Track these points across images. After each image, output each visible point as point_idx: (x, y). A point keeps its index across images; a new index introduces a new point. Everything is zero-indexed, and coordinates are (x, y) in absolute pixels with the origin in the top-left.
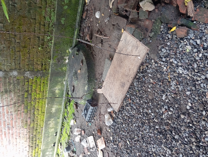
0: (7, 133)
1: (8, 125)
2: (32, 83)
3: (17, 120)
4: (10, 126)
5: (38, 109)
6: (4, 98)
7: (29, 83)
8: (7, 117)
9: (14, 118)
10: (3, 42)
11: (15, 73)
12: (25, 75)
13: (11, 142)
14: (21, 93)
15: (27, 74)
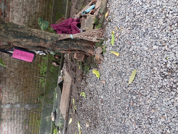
2: (30, 113)
6: (10, 124)
7: (27, 113)
10: (12, 84)
11: (18, 105)
12: (25, 107)
14: (22, 121)
15: (27, 106)
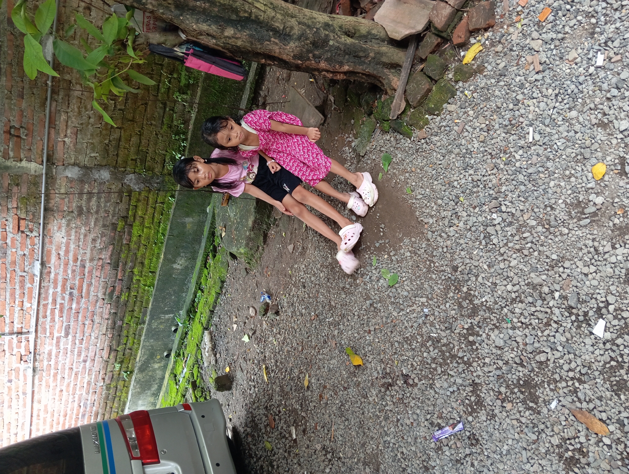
0: (66, 308)
1: (71, 289)
2: (138, 200)
3: (93, 281)
4: (75, 292)
5: (142, 263)
6: (74, 225)
8: (73, 271)
9: (86, 274)
11: (105, 174)
12: (126, 181)
13: (71, 331)
14: (111, 219)
15: (130, 180)
